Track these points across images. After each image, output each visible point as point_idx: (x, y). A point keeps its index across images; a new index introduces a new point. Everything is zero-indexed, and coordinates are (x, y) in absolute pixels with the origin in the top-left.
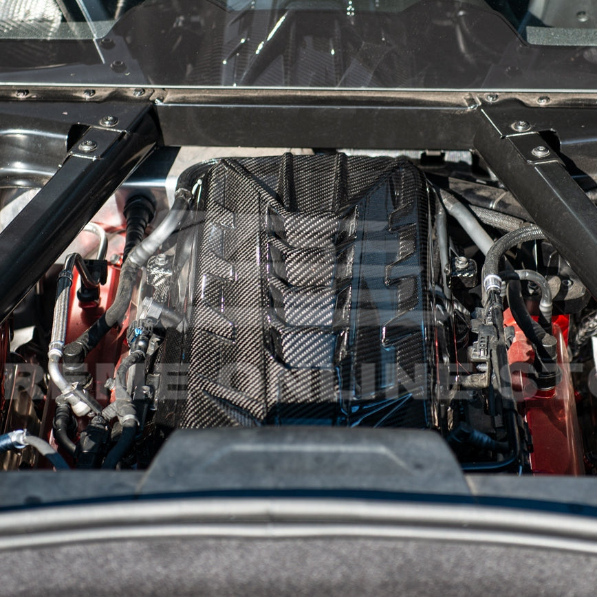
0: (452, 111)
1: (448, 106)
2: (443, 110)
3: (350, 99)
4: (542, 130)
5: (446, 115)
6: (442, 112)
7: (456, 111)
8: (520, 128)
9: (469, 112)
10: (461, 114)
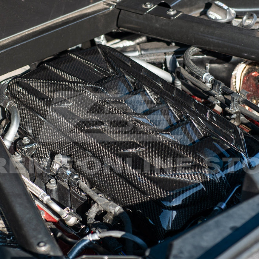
0: (104, 12)
1: (101, 11)
2: (100, 14)
3: (53, 26)
4: (158, 3)
5: (101, 16)
6: (100, 15)
7: (106, 12)
8: (149, 6)
9: (111, 10)
10: (108, 13)
